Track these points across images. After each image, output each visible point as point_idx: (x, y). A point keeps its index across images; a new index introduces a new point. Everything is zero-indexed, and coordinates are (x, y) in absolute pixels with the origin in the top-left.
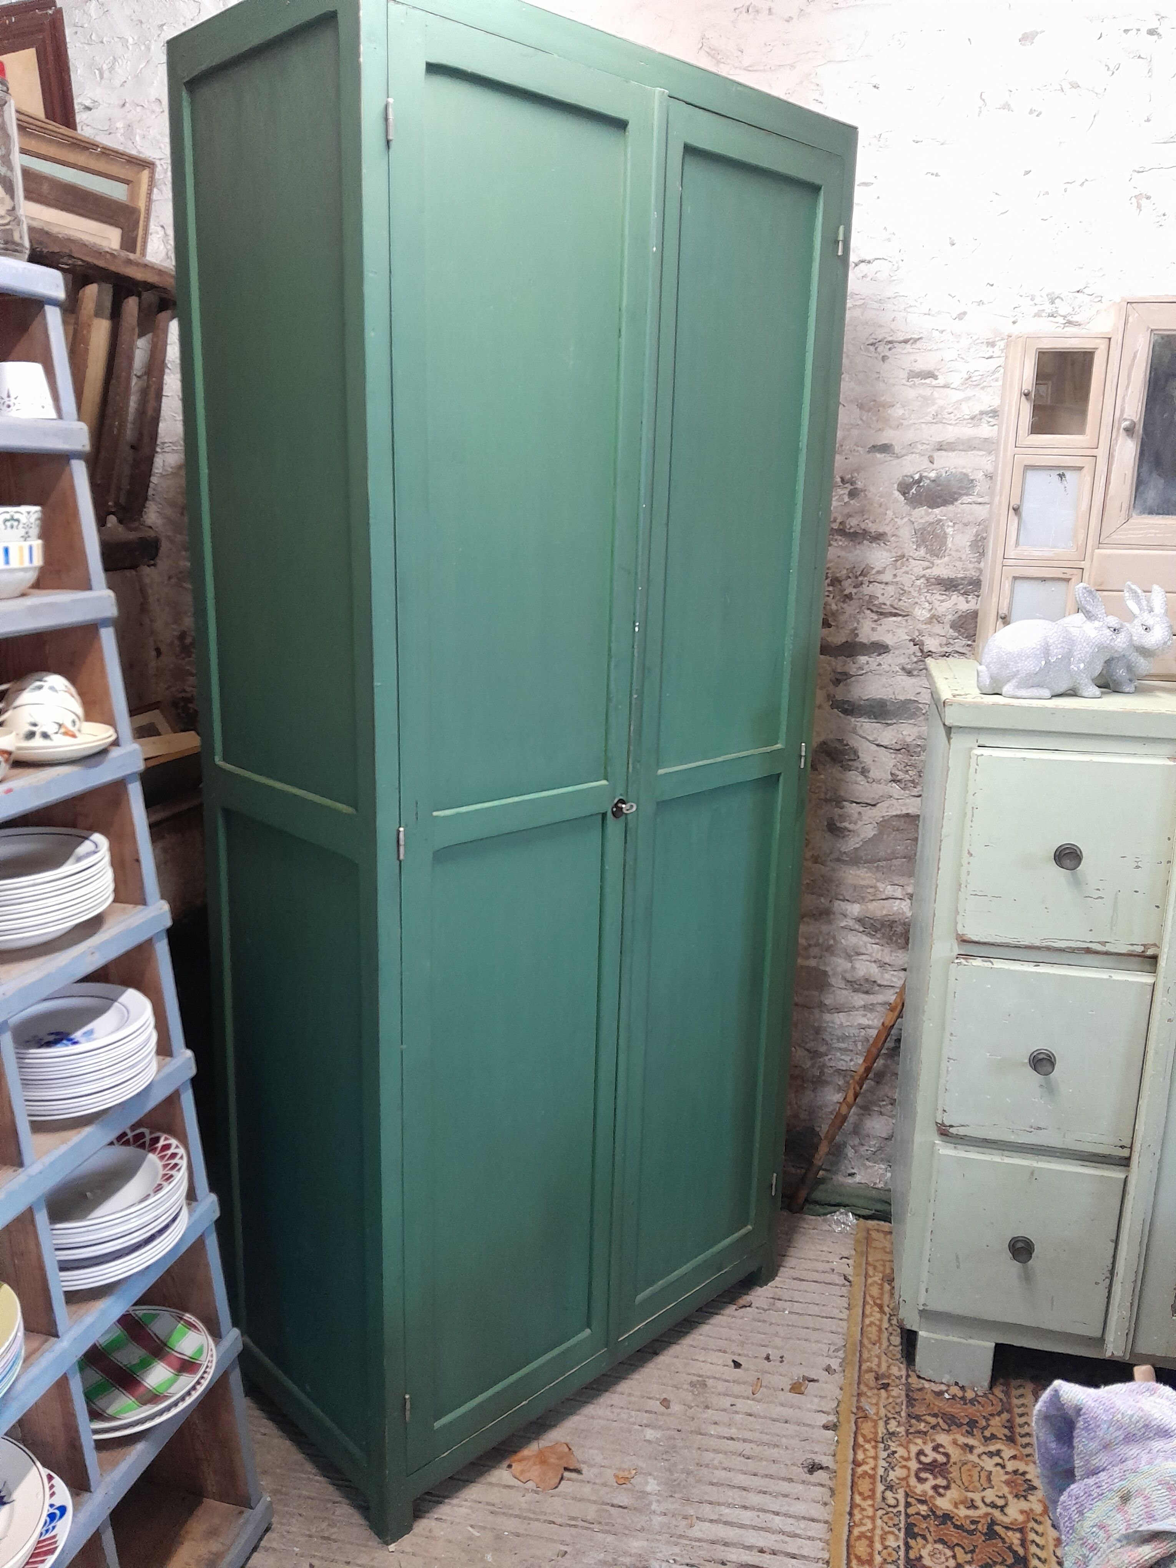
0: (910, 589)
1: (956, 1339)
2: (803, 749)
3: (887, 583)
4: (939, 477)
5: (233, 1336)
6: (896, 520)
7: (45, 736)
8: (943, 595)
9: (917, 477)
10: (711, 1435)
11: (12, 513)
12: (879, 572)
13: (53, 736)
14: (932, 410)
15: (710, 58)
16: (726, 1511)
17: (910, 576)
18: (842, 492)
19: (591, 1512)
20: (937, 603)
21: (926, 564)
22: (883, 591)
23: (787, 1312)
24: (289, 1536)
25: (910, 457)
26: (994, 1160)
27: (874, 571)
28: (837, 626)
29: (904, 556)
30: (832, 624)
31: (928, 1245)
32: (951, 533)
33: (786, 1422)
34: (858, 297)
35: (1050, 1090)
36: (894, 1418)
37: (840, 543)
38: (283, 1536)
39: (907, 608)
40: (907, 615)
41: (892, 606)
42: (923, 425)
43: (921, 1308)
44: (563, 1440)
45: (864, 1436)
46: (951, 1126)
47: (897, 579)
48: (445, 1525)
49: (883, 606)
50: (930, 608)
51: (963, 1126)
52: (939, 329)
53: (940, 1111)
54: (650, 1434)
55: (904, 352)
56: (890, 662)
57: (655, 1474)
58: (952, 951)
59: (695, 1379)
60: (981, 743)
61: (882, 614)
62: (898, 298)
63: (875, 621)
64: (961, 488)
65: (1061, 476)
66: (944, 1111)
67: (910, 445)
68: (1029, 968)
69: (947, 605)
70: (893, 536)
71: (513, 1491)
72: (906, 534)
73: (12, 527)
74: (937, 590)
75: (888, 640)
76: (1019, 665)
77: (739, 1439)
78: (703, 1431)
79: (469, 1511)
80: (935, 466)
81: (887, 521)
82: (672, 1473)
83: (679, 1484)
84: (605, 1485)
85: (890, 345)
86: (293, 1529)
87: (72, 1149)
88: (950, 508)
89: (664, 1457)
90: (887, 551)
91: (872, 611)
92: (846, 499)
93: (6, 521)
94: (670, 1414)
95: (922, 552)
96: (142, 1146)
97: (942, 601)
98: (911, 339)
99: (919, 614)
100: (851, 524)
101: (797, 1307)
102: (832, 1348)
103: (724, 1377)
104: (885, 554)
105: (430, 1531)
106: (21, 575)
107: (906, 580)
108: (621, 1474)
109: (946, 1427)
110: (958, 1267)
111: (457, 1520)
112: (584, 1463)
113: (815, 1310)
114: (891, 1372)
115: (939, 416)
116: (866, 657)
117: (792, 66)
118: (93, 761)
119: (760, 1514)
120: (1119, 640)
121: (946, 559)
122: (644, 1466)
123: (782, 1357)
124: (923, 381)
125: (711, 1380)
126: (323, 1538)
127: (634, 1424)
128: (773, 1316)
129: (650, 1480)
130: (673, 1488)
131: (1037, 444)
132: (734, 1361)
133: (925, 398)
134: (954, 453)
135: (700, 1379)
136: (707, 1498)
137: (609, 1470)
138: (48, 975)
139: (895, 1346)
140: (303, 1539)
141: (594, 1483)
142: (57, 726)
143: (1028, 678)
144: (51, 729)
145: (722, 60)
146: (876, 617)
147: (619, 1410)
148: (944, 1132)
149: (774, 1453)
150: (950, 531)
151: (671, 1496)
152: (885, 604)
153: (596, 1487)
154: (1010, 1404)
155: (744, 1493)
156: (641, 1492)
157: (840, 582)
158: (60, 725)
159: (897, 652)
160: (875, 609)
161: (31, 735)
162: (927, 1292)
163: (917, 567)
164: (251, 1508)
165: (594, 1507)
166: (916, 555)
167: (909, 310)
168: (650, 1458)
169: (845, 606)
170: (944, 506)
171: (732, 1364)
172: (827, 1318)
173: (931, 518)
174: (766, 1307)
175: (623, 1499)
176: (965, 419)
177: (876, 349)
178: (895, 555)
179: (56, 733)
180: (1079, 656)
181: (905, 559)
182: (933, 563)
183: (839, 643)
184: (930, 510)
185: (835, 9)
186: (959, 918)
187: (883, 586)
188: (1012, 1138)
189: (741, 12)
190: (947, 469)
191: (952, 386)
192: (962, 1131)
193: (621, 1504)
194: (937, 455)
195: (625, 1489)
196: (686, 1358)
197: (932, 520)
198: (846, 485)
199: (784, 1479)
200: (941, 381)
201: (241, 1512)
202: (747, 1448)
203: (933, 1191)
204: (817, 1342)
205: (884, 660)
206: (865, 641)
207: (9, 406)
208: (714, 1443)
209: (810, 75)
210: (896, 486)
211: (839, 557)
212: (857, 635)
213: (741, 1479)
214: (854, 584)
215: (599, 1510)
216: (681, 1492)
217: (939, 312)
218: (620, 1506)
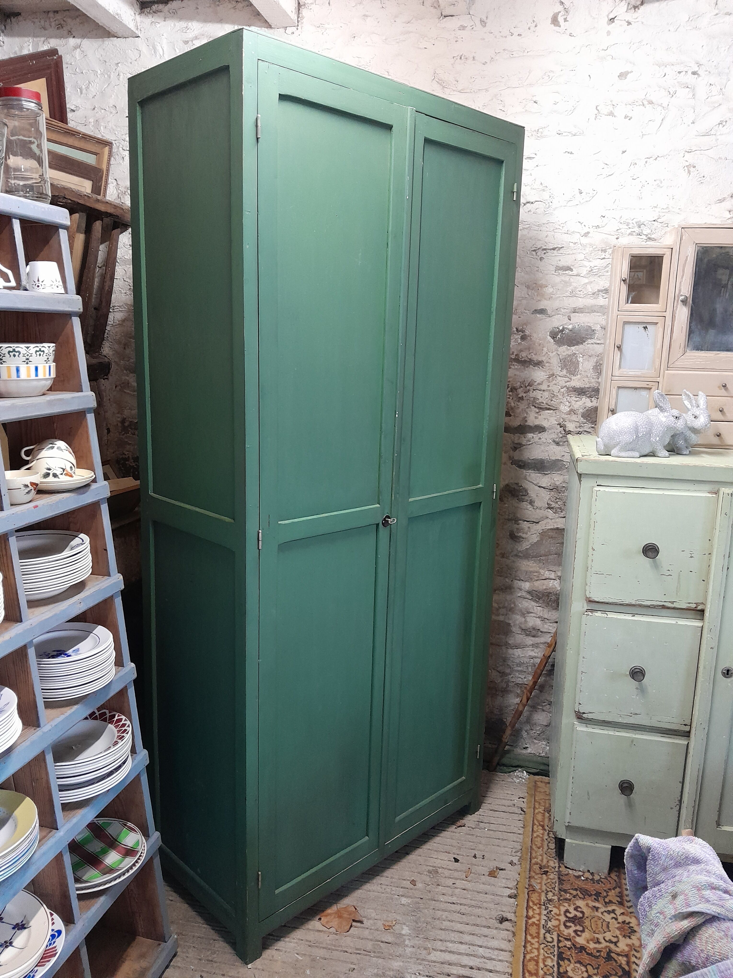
0: (557, 394)
1: (588, 844)
2: (495, 487)
3: (544, 391)
4: (574, 328)
5: (156, 836)
6: (549, 353)
7: (55, 475)
8: (577, 397)
9: (561, 328)
10: (441, 901)
11: (40, 348)
12: (539, 384)
13: (60, 476)
14: (570, 289)
15: (439, 85)
16: (450, 945)
17: (557, 386)
18: (517, 337)
19: (369, 946)
20: (573, 402)
21: (567, 379)
22: (542, 395)
23: (486, 830)
24: (188, 960)
25: (556, 317)
26: (609, 733)
27: (536, 384)
28: (514, 416)
29: (554, 375)
30: (511, 414)
31: (571, 785)
32: (582, 361)
33: (486, 894)
34: (526, 223)
35: (642, 690)
36: (551, 891)
37: (516, 367)
38: (184, 959)
39: (555, 405)
40: (556, 410)
41: (547, 404)
42: (564, 298)
43: (567, 824)
44: (352, 904)
45: (533, 902)
46: (584, 713)
47: (550, 388)
48: (281, 953)
49: (542, 404)
50: (569, 405)
51: (590, 713)
52: (573, 242)
53: (577, 704)
54: (404, 900)
55: (553, 255)
56: (546, 437)
57: (407, 923)
58: (583, 607)
59: (431, 868)
60: (598, 483)
61: (541, 408)
62: (549, 224)
63: (537, 413)
64: (587, 335)
65: (645, 328)
66: (580, 704)
67: (557, 309)
68: (629, 617)
69: (580, 403)
70: (547, 363)
71: (322, 934)
72: (555, 362)
73: (40, 355)
74: (573, 395)
75: (545, 424)
76: (621, 438)
77: (457, 904)
78: (436, 899)
79: (296, 945)
80: (571, 322)
81: (544, 354)
82: (417, 923)
83: (422, 929)
84: (377, 930)
85: (545, 251)
86: (190, 955)
87: (66, 718)
88: (581, 346)
89: (413, 914)
90: (544, 371)
91: (535, 407)
92: (519, 341)
93: (36, 351)
94: (415, 889)
95: (564, 372)
96: (105, 720)
97: (577, 401)
98: (557, 247)
99: (563, 409)
100: (523, 356)
101: (492, 827)
102: (514, 850)
103: (448, 867)
104: (543, 373)
105: (273, 956)
106: (44, 382)
107: (555, 389)
108: (387, 924)
109: (582, 896)
110: (589, 799)
111: (288, 950)
112: (365, 917)
113: (503, 828)
114: (549, 864)
115: (574, 293)
116: (532, 434)
117: (487, 90)
118: (82, 490)
119: (470, 946)
120: (679, 423)
121: (579, 376)
122: (401, 919)
123: (483, 856)
124: (564, 272)
125: (441, 869)
126: (208, 960)
127: (395, 894)
128: (477, 832)
129: (405, 927)
130: (418, 931)
131: (631, 309)
132: (454, 858)
133: (565, 282)
134: (582, 314)
135: (434, 868)
136: (438, 937)
137: (379, 921)
138: (55, 615)
139: (551, 849)
140: (196, 962)
141: (371, 929)
142: (62, 470)
143: (626, 445)
144: (59, 472)
145: (446, 86)
146: (538, 411)
147: (385, 887)
148: (580, 716)
149: (479, 911)
150: (581, 360)
151: (417, 936)
152: (543, 403)
153: (372, 931)
154: (620, 883)
155: (461, 935)
156: (399, 934)
157: (516, 389)
158: (64, 470)
159: (550, 431)
160: (537, 405)
161: (47, 475)
162: (570, 814)
163: (561, 381)
164: (166, 942)
165: (371, 943)
166: (561, 374)
167: (555, 231)
168: (404, 914)
169: (519, 404)
170: (577, 345)
171: (454, 860)
172: (510, 833)
173: (569, 353)
174: (474, 827)
175: (388, 938)
176: (589, 294)
177: (536, 253)
178: (548, 374)
179: (62, 474)
180: (656, 433)
181: (554, 376)
182: (571, 379)
183: (516, 426)
184: (569, 348)
185: (512, 58)
186: (587, 587)
187: (541, 392)
188: (620, 720)
189: (457, 59)
190: (579, 323)
191: (581, 275)
192: (590, 716)
193: (387, 941)
194: (572, 315)
195: (389, 932)
196: (426, 857)
197: (570, 354)
198: (519, 333)
199: (484, 927)
200: (575, 272)
201: (160, 944)
202: (463, 909)
203: (573, 753)
204: (504, 847)
205: (542, 436)
206: (531, 424)
207: (38, 286)
208: (443, 906)
209: (497, 95)
210: (548, 333)
211: (515, 375)
212: (526, 421)
213: (459, 927)
214: (524, 391)
215: (374, 945)
216: (423, 934)
217: (573, 232)
218: (386, 942)
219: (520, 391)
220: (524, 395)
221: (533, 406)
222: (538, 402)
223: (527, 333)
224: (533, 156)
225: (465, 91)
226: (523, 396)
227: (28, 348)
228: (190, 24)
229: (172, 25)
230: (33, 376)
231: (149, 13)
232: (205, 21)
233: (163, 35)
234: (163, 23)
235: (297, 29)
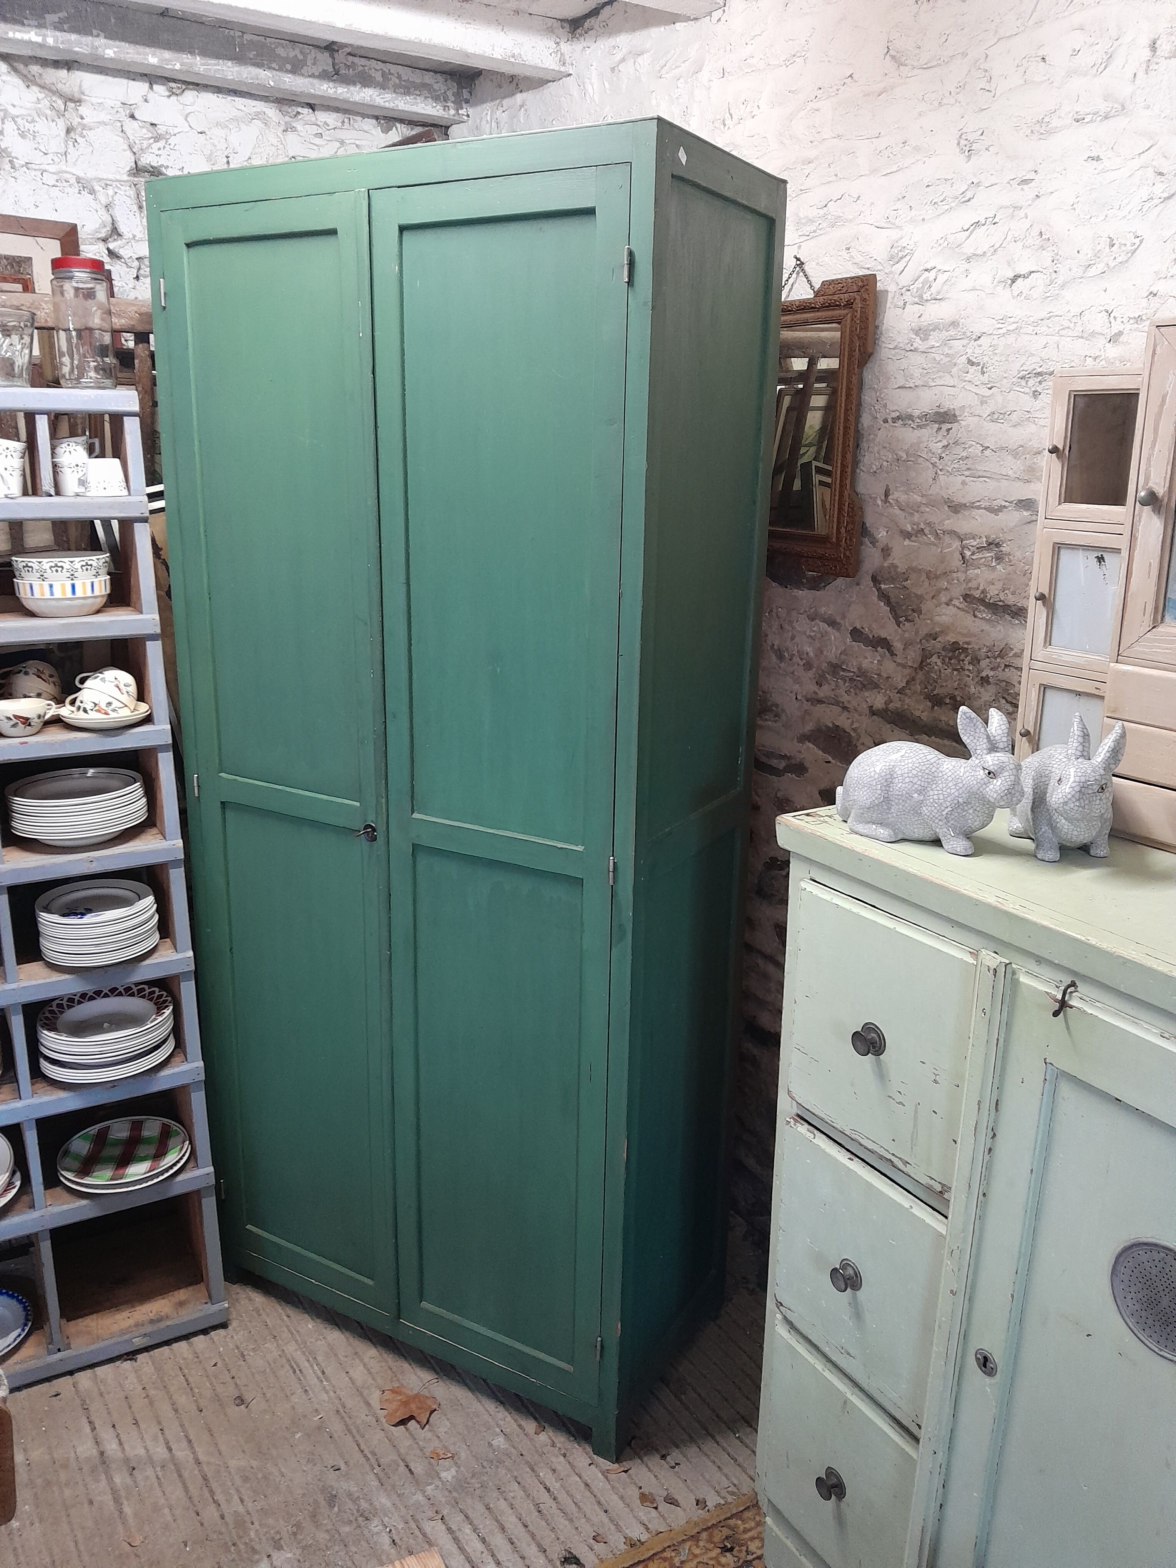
5: (207, 1170)
7: (85, 711)
10: (538, 1476)
11: (86, 561)
16: (468, 1530)
19: (389, 1459)
26: (815, 1366)
33: (606, 1511)
34: (1011, 320)
35: (857, 1314)
44: (440, 1400)
46: (782, 1305)
48: (304, 1397)
51: (790, 1310)
54: (498, 1441)
57: (462, 1468)
65: (1100, 559)
66: (777, 1284)
71: (364, 1408)
73: (57, 571)
77: (552, 1494)
78: (536, 1468)
79: (326, 1399)
82: (473, 1476)
83: (467, 1488)
84: (422, 1449)
89: (485, 1463)
94: (531, 1439)
102: (730, 1488)
105: (291, 1393)
108: (439, 1450)
110: (788, 1467)
111: (313, 1399)
112: (431, 1425)
117: (965, 55)
118: (115, 733)
119: (486, 1552)
122: (463, 1458)
127: (499, 1426)
129: (453, 1470)
130: (461, 1486)
131: (1068, 516)
136: (470, 1512)
137: (437, 1442)
140: (231, 1346)
141: (417, 1443)
142: (93, 705)
144: (89, 707)
149: (562, 1524)
151: (450, 1492)
153: (415, 1446)
155: (498, 1530)
156: (436, 1472)
157: (979, 661)
158: (96, 705)
161: (78, 709)
162: (765, 1475)
164: (212, 1304)
165: (395, 1457)
168: (474, 1456)
175: (418, 1468)
179: (92, 710)
186: (789, 1070)
192: (790, 1316)
193: (413, 1469)
195: (429, 1462)
199: (539, 1546)
202: (548, 1505)
203: (771, 1367)
208: (531, 1482)
211: (982, 631)
213: (510, 1520)
214: (992, 666)
215: (394, 1461)
216: (459, 1494)
217: (1093, 334)
218: (410, 1470)
219: (984, 663)
220: (991, 673)
221: (1003, 698)
222: (1012, 691)
223: (1005, 548)
224: (1031, 176)
225: (929, 65)
226: (987, 675)
227: (40, 563)
228: (618, 39)
229: (602, 46)
230: (69, 594)
231: (581, 35)
232: (634, 30)
233: (592, 65)
234: (593, 46)
235: (724, 11)
